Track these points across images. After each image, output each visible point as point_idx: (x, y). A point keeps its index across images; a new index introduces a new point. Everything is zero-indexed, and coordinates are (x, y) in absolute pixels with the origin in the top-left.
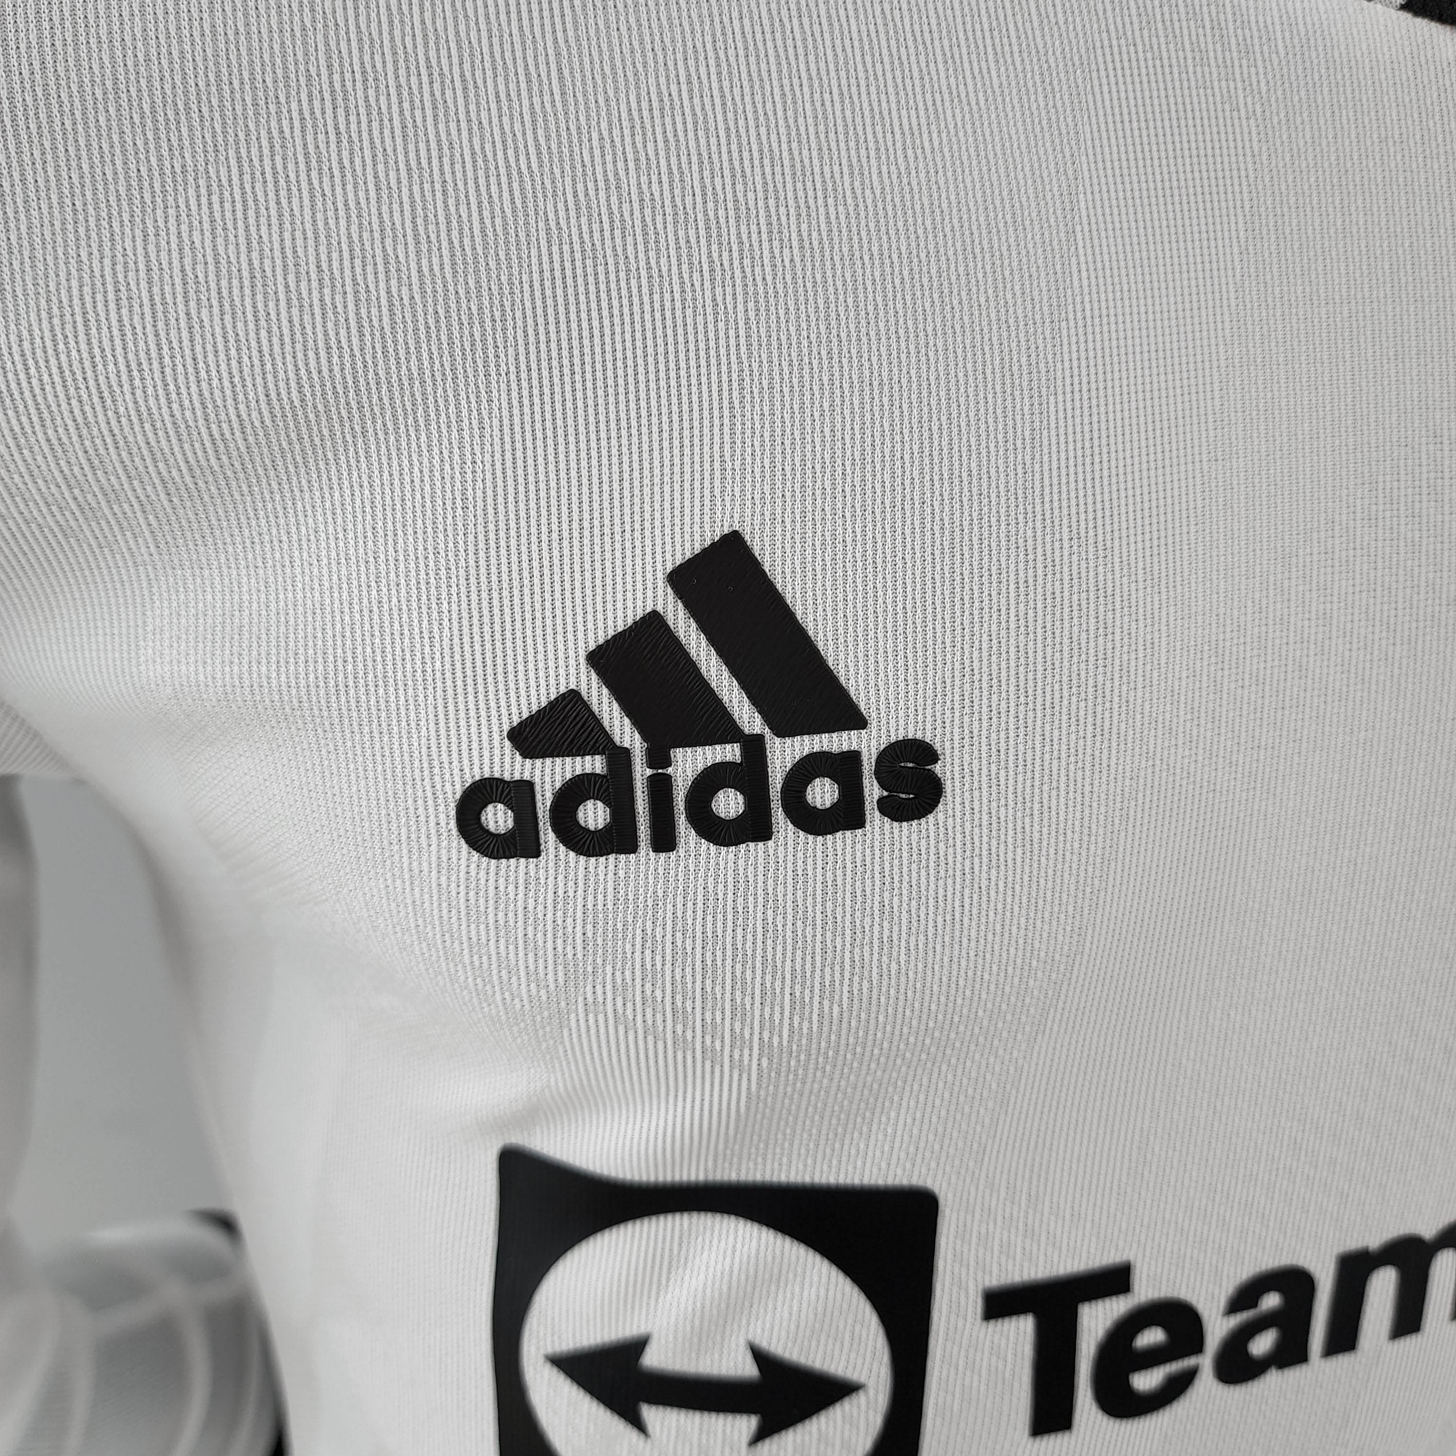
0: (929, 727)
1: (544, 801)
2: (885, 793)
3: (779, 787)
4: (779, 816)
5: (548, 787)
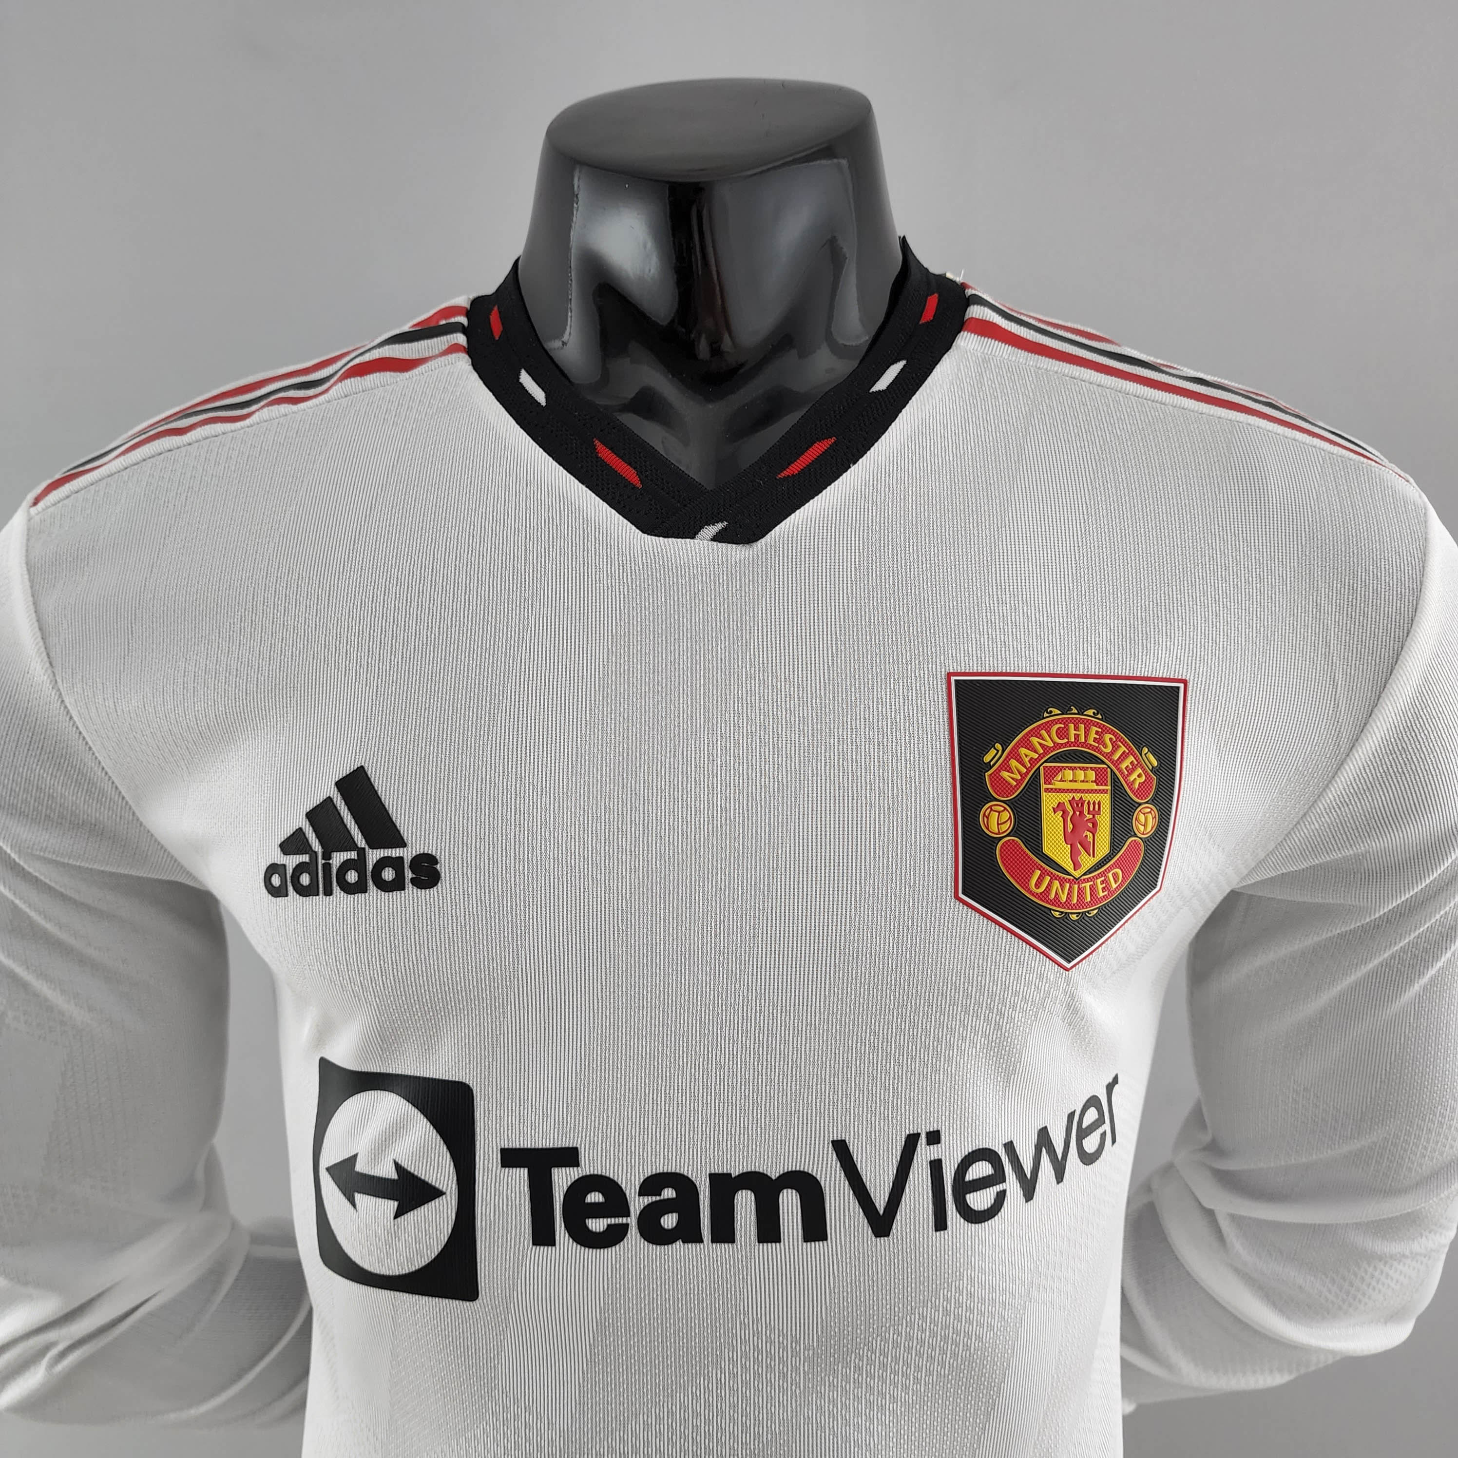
0: (434, 849)
1: (289, 872)
2: (414, 876)
3: (371, 870)
4: (370, 883)
5: (291, 867)
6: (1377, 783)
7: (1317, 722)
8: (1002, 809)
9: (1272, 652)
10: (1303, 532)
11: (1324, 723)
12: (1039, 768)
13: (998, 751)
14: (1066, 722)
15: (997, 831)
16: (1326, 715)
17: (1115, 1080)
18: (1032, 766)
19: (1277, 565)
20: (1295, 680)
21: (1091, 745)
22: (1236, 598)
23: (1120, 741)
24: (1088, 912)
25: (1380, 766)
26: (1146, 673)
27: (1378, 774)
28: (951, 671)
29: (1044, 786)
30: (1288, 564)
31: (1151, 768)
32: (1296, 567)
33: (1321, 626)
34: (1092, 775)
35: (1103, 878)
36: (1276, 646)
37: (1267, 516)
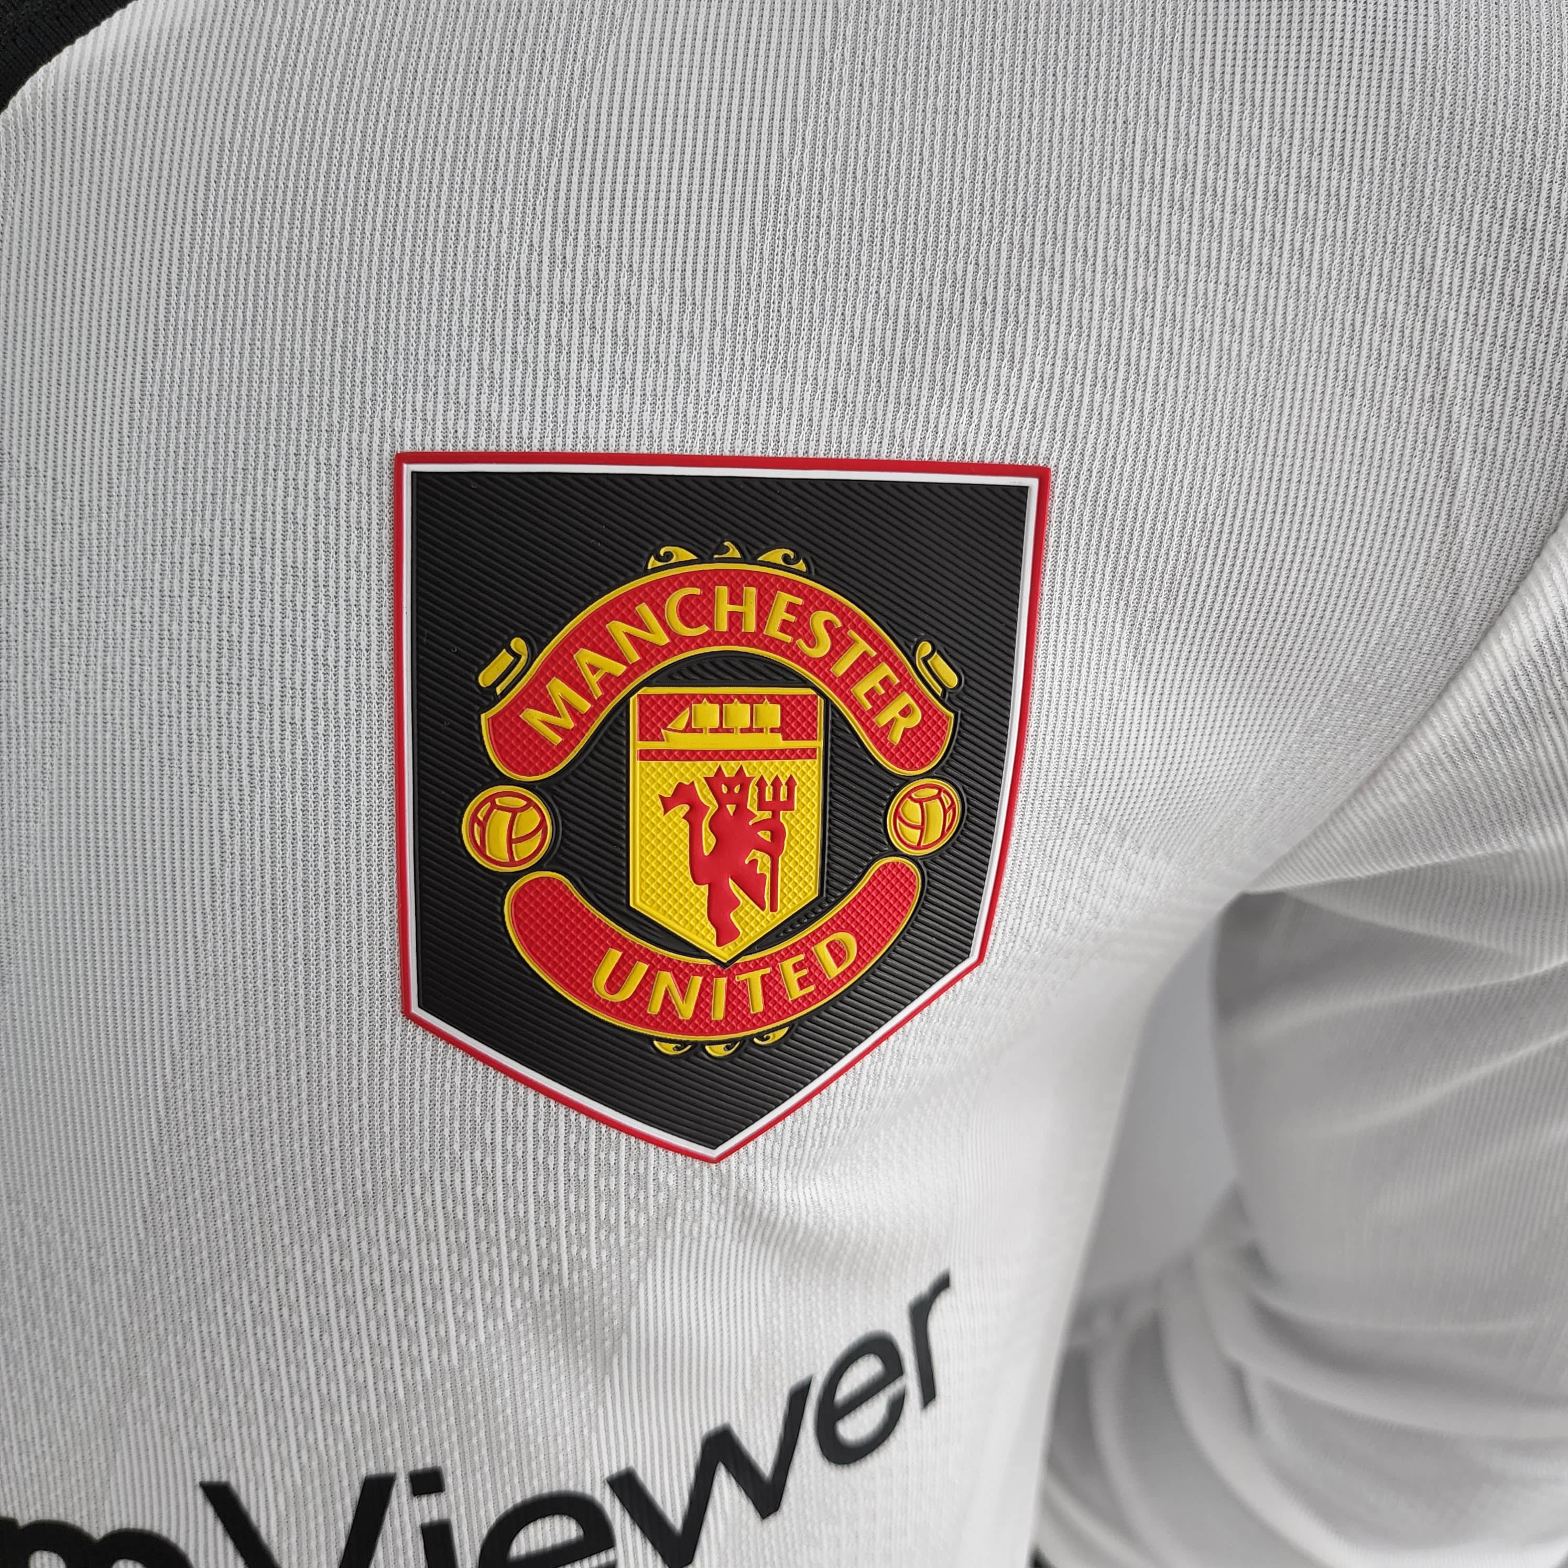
6: (1546, 710)
7: (1398, 571)
8: (524, 803)
9: (1288, 394)
10: (1407, 77)
11: (1417, 574)
12: (626, 700)
13: (517, 657)
14: (708, 582)
15: (505, 857)
16: (1423, 554)
17: (943, 1284)
18: (608, 695)
19: (1325, 166)
20: (1346, 467)
21: (772, 640)
22: (1204, 253)
23: (854, 628)
24: (760, 1036)
25: (1554, 672)
26: (937, 451)
27: (1551, 693)
28: (408, 448)
29: (636, 745)
30: (1357, 161)
31: (939, 691)
32: (1377, 170)
33: (1428, 327)
34: (772, 714)
35: (801, 957)
36: (1301, 379)
37: (1316, 34)
